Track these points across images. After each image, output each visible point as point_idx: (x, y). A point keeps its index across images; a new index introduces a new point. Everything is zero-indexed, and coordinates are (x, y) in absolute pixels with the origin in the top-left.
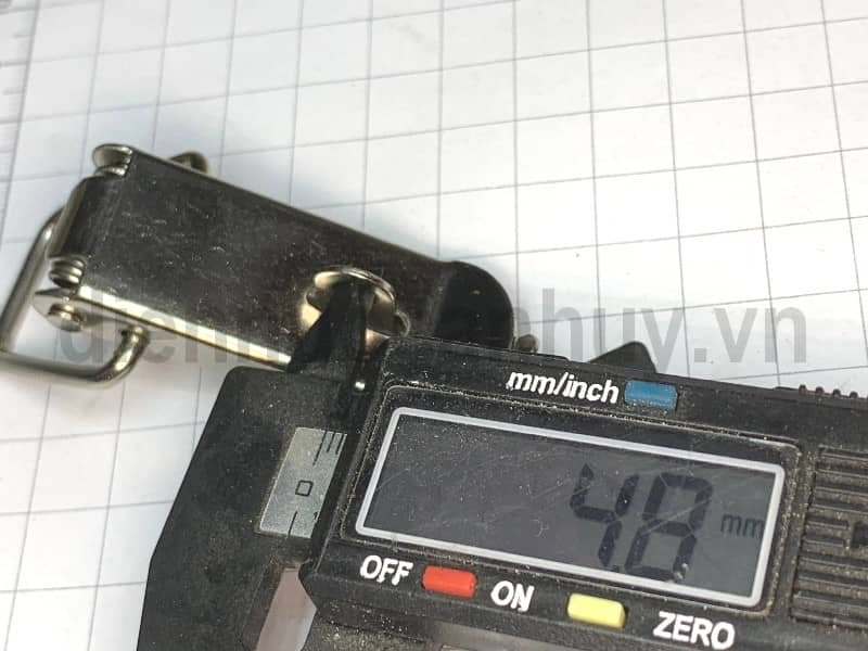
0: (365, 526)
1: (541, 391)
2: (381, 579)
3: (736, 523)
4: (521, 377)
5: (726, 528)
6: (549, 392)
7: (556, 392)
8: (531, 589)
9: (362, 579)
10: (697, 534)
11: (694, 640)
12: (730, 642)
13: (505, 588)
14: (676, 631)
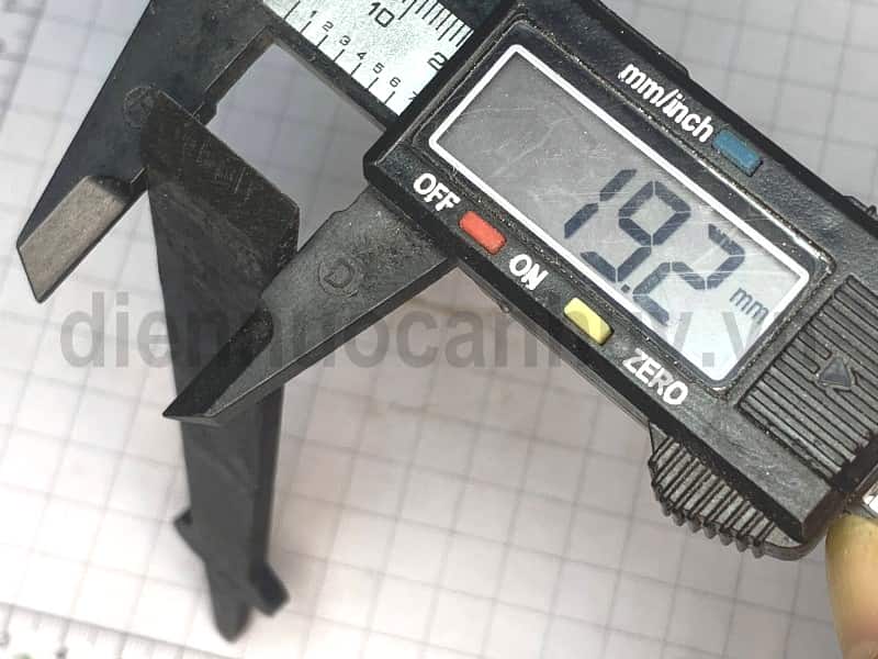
0: (438, 142)
1: (646, 96)
2: (428, 199)
3: (746, 300)
4: (636, 72)
5: (735, 301)
6: (652, 101)
7: (658, 105)
8: (545, 273)
9: (413, 190)
11: (650, 385)
12: (679, 401)
13: (525, 262)
14: (642, 370)
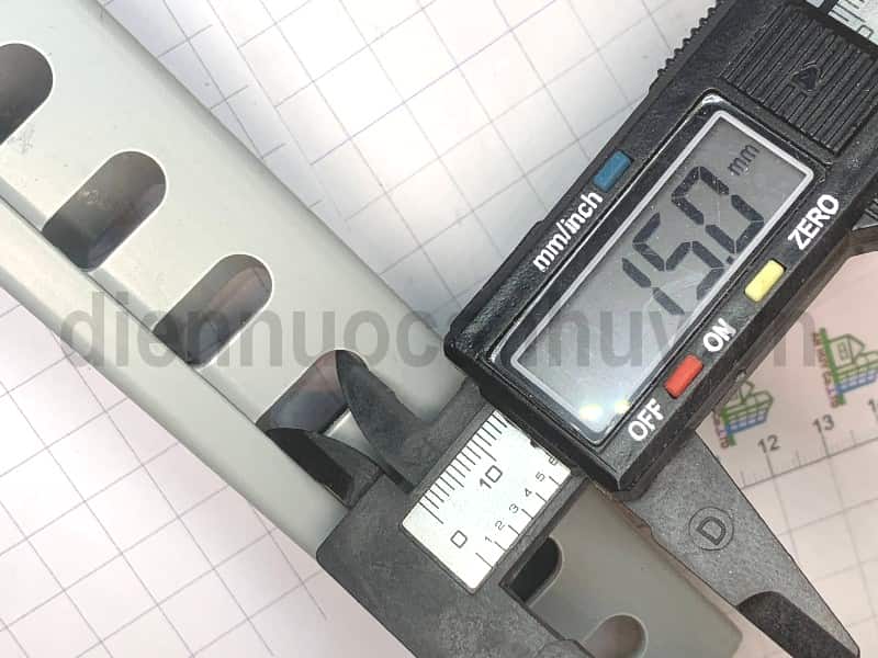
1: (561, 248)
2: (652, 427)
3: (738, 163)
4: (539, 257)
5: (740, 171)
6: (566, 242)
7: (569, 237)
8: (721, 321)
9: (643, 441)
10: (732, 192)
11: (821, 225)
12: (836, 202)
13: (710, 338)
14: (808, 234)
